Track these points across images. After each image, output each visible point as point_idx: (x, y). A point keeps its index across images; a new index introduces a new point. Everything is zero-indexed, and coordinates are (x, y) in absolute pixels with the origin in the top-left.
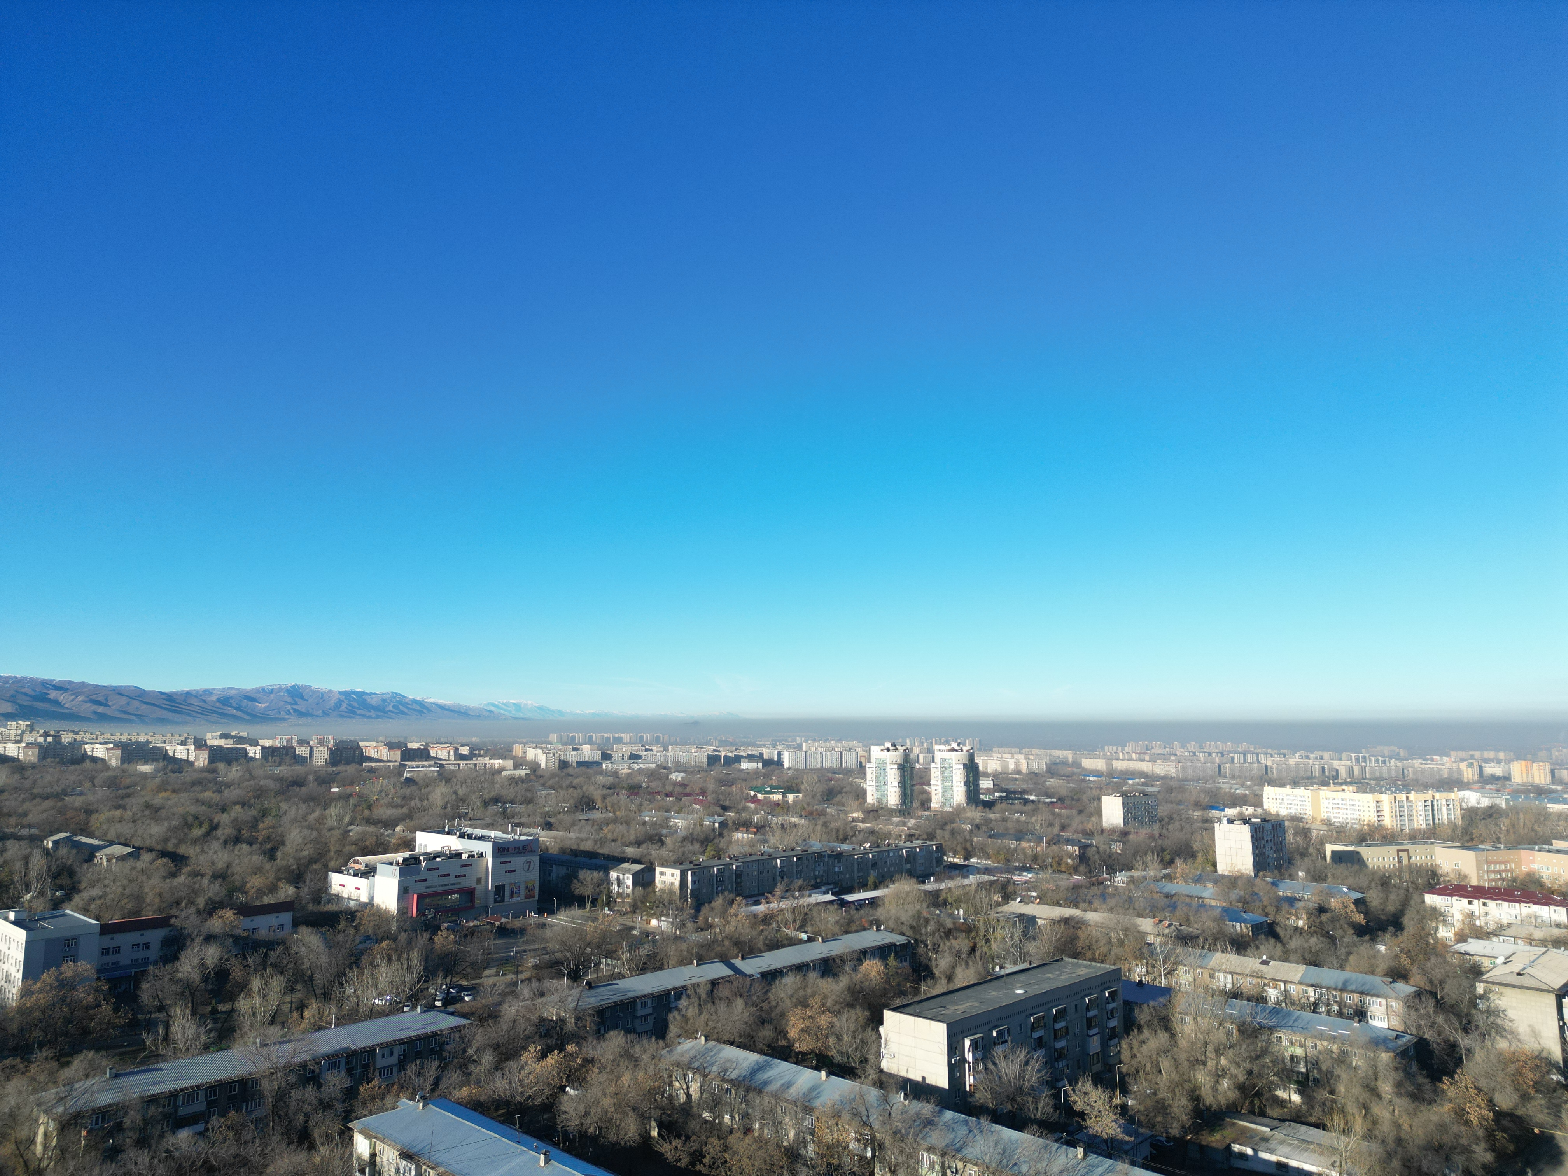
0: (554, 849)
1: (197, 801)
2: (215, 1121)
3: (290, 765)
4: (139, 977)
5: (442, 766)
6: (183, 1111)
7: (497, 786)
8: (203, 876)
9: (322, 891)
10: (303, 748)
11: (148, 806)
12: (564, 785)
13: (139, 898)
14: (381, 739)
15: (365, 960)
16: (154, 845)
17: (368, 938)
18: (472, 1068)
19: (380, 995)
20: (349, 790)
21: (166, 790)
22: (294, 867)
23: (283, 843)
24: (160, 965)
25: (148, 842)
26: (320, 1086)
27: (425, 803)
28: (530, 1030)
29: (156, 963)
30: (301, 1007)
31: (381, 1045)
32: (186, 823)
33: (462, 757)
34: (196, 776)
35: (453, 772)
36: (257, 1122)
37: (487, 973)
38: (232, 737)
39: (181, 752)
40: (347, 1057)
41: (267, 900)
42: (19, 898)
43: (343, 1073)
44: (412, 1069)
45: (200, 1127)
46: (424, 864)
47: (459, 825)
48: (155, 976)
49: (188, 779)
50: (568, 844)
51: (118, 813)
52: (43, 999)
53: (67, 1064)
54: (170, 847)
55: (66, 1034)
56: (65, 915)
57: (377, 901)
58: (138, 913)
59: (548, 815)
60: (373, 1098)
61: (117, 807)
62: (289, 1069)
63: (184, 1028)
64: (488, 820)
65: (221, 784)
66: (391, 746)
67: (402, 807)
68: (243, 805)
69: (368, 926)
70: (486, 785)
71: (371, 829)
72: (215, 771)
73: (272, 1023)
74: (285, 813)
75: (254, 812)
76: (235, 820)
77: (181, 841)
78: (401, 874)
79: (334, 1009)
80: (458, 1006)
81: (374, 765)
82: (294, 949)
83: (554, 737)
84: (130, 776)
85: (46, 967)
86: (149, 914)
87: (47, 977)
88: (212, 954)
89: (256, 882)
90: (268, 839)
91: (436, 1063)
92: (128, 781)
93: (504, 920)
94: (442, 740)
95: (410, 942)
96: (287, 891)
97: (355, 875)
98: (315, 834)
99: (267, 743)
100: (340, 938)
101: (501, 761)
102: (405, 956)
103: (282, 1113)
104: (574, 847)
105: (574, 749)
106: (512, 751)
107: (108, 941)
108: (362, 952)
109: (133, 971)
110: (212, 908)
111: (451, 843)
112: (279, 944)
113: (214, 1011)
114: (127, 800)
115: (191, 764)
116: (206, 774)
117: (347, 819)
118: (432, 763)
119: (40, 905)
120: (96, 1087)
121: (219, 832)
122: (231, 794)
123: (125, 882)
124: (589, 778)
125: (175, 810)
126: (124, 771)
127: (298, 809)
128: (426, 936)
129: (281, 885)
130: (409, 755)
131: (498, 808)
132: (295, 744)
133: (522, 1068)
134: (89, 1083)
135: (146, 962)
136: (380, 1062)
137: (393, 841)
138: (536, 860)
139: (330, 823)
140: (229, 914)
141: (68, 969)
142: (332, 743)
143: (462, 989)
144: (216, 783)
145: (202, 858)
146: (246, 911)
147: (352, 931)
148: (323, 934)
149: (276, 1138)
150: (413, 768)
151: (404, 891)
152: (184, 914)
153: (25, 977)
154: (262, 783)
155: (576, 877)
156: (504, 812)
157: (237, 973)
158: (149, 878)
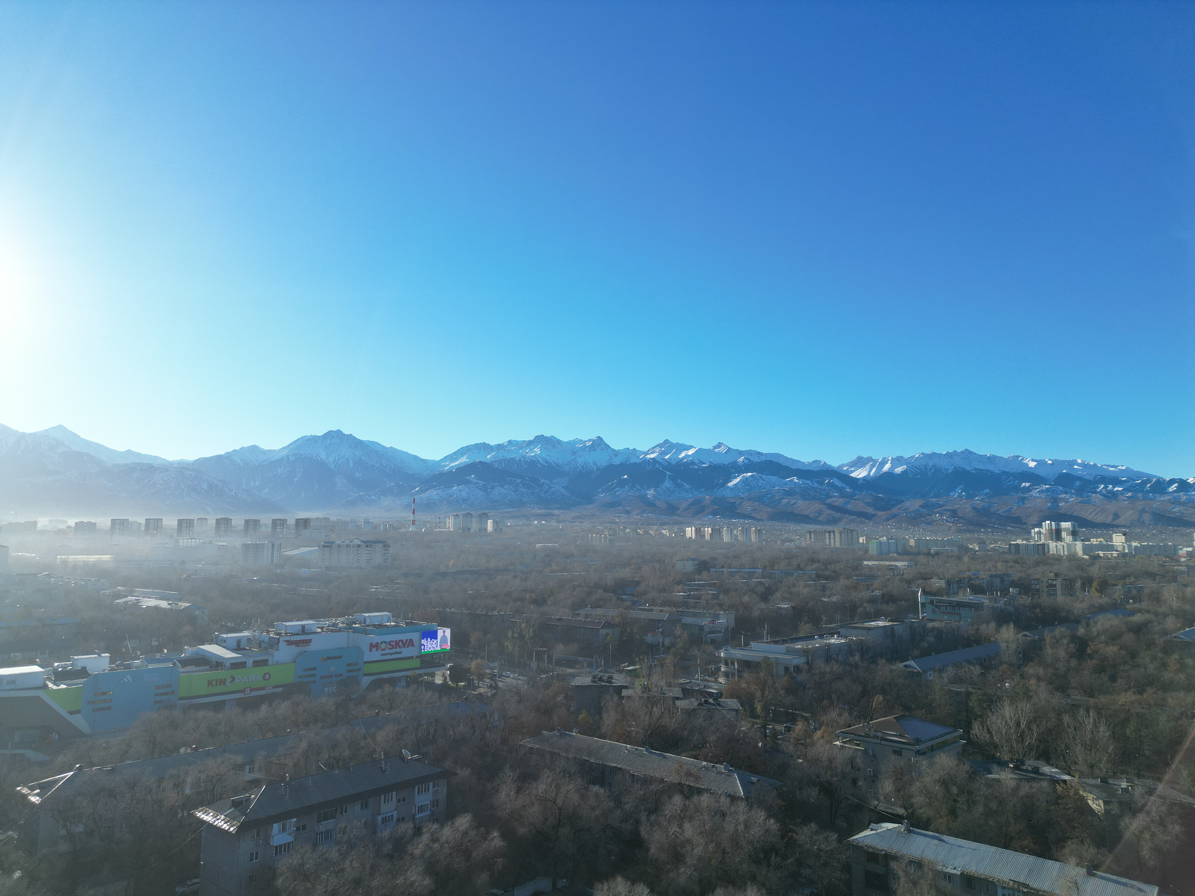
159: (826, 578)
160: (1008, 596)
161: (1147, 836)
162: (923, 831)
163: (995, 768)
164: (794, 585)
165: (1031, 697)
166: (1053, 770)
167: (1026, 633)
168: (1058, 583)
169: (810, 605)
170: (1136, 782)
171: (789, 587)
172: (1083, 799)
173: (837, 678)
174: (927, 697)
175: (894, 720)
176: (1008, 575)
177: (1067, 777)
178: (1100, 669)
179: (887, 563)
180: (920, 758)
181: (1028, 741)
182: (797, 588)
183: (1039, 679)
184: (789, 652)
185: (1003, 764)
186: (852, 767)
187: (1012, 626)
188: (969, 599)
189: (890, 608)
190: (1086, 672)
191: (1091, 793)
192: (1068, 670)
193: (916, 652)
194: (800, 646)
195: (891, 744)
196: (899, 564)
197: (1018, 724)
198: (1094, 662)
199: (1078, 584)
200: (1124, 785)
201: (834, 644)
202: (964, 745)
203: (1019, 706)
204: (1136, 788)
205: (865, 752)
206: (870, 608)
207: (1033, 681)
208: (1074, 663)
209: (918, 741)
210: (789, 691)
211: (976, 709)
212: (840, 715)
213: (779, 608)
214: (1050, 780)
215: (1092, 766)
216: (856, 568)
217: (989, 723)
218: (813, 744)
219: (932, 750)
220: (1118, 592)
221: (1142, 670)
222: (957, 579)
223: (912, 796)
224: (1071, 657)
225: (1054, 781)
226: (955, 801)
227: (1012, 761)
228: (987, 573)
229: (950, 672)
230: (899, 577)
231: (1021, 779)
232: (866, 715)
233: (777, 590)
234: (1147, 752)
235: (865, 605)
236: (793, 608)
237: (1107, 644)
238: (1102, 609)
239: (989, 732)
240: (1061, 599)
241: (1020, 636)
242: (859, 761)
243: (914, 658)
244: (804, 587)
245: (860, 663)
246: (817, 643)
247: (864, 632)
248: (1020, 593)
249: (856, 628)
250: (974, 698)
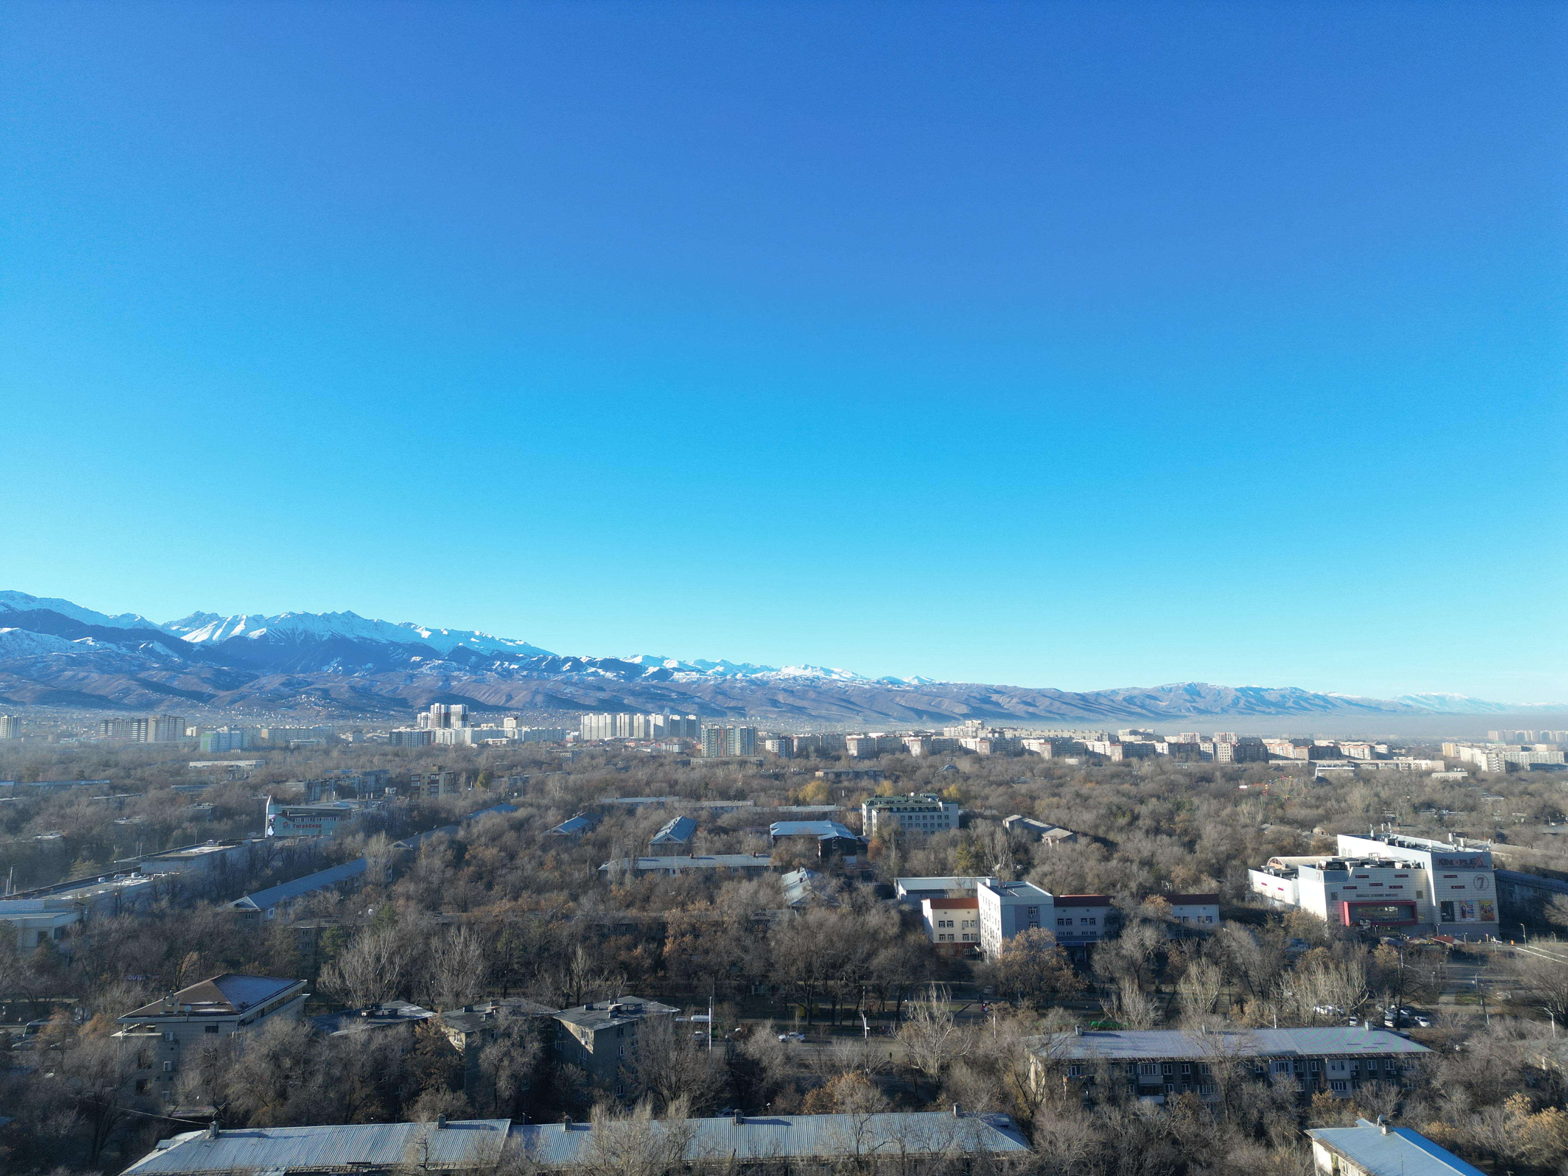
0: (1513, 866)
1: (1118, 792)
2: (1173, 1097)
3: (1196, 761)
4: (1090, 949)
5: (1357, 766)
6: (1144, 1080)
7: (1427, 789)
8: (1132, 862)
9: (1243, 889)
10: (1206, 745)
11: (1078, 795)
12: (1516, 791)
13: (1082, 877)
14: (1285, 736)
15: (1299, 963)
16: (1088, 830)
17: (1299, 942)
18: (1441, 1102)
19: (1321, 1003)
20: (1258, 787)
21: (1091, 782)
22: (1214, 861)
23: (1199, 836)
24: (1106, 940)
25: (1082, 828)
26: (1270, 1085)
27: (1343, 804)
28: (1510, 1075)
29: (1102, 938)
30: (1241, 1002)
31: (1330, 1056)
32: (1112, 813)
33: (1380, 756)
34: (1114, 769)
35: (1371, 772)
36: (1212, 1106)
37: (1443, 999)
38: (1140, 734)
39: (1099, 747)
40: (1295, 1061)
41: (1193, 891)
42: (991, 868)
43: (1293, 1077)
44: (1367, 1088)
45: (1161, 1099)
46: (1351, 870)
47: (1386, 830)
48: (1103, 949)
49: (1108, 772)
50: (1531, 862)
51: (1055, 800)
52: (1018, 955)
53: (1044, 1016)
54: (1101, 833)
55: (1040, 989)
56: (1026, 886)
57: (1303, 904)
58: (1082, 890)
59: (1496, 825)
60: (1328, 1110)
61: (1054, 795)
62: (1237, 1061)
63: (1133, 1001)
64: (1422, 827)
65: (1136, 778)
66: (1296, 743)
67: (1318, 807)
68: (1159, 798)
69: (1298, 930)
70: (1413, 788)
71: (1286, 829)
72: (1129, 765)
73: (1214, 1011)
74: (1198, 808)
75: (1168, 805)
76: (1153, 812)
77: (1109, 829)
78: (1327, 878)
79: (1274, 1010)
80: (1413, 1030)
81: (1281, 762)
82: (1225, 942)
83: (1494, 735)
84: (1061, 768)
85: (1018, 929)
86: (1091, 893)
87: (1020, 938)
88: (1150, 936)
89: (1179, 872)
90: (1185, 832)
91: (1394, 1089)
92: (1059, 772)
93: (1456, 942)
94: (1354, 738)
95: (1346, 952)
96: (1210, 885)
97: (1277, 875)
98: (1229, 830)
99: (1173, 740)
100: (1270, 937)
101: (1428, 762)
102: (1343, 966)
103: (1236, 1103)
104: (1542, 866)
105: (1524, 749)
106: (1440, 750)
107: (1061, 913)
108: (1295, 956)
109: (1085, 942)
110: (1143, 893)
111: (1380, 850)
112: (1210, 935)
113: (1158, 991)
114: (1061, 789)
115: (1109, 758)
116: (1122, 768)
117: (1259, 818)
118: (1345, 762)
119: (1006, 875)
120: (1068, 1041)
121: (1140, 822)
122: (1147, 787)
123: (1068, 862)
124: (1550, 784)
125: (1100, 799)
126: (1055, 764)
127: (1209, 805)
128: (1364, 948)
129: (1204, 877)
130: (1317, 753)
131: (1432, 814)
132: (1198, 741)
133: (1507, 1118)
134: (1063, 1036)
135: (1094, 936)
136: (1331, 1074)
137: (1313, 843)
138: (1491, 877)
139: (1243, 820)
140: (1160, 900)
141: (1035, 933)
142: (1234, 740)
143: (1414, 1012)
144: (1132, 776)
145: (1129, 845)
146: (1173, 898)
147: (1282, 933)
148: (1252, 931)
149: (1232, 1127)
150: (1322, 768)
151: (1332, 898)
152: (1120, 896)
153: (1004, 934)
154: (1172, 777)
155: (1550, 902)
156: (1440, 820)
157: (1174, 958)
158: (1087, 859)
159: (126, 790)
160: (382, 798)
161: (506, 1063)
162: (237, 1131)
163: (344, 1021)
164: (70, 804)
165: (396, 922)
166: (414, 1009)
167: (400, 842)
168: (441, 778)
169: (94, 832)
170: (501, 1003)
171: (61, 807)
172: (444, 1037)
173: (129, 937)
174: (263, 944)
175: (212, 984)
176: (385, 772)
177: (428, 1014)
178: (478, 877)
179: (226, 763)
180: (242, 1031)
181: (388, 978)
182: (74, 809)
183: (408, 898)
184: (48, 908)
185: (352, 1014)
186: (140, 1066)
187: (383, 835)
188: (334, 806)
189: (225, 825)
190: (461, 883)
191: (453, 1027)
192: (443, 882)
193: (255, 884)
194: (70, 897)
195: (204, 1019)
196: (242, 764)
197: (378, 959)
198: (472, 868)
199: (463, 779)
200: (489, 1009)
201: (129, 887)
202: (307, 999)
203: (382, 935)
204: (500, 1010)
205: (164, 1037)
206: (192, 829)
207: (401, 902)
208: (449, 873)
209: (244, 1007)
210: (41, 968)
211: (327, 949)
212: (128, 991)
213: (40, 841)
214: (409, 1021)
215: (457, 995)
216: (177, 773)
217: (342, 964)
218: (77, 1044)
219: (263, 1015)
220: (503, 785)
221: (519, 872)
222: (321, 780)
223: (227, 1086)
224: (447, 866)
225: (414, 1022)
226: (287, 1077)
227: (366, 1007)
228: (360, 771)
229: (300, 904)
230: (242, 782)
231: (373, 1030)
232: (170, 984)
233: (38, 814)
234: (516, 966)
235: (186, 824)
236: (64, 838)
237: (487, 846)
238: (485, 806)
239: (341, 975)
240: (443, 797)
241: (391, 847)
242: (151, 1054)
243: (250, 893)
244: (88, 806)
245: (168, 911)
246: (101, 889)
247: (180, 864)
248: (397, 794)
249: (167, 860)
250: (327, 934)
